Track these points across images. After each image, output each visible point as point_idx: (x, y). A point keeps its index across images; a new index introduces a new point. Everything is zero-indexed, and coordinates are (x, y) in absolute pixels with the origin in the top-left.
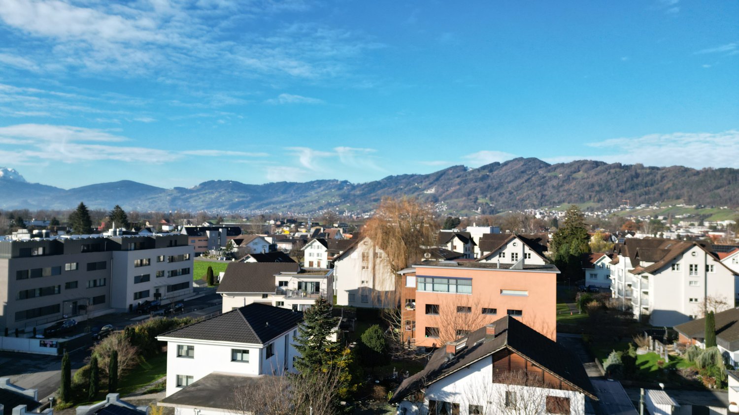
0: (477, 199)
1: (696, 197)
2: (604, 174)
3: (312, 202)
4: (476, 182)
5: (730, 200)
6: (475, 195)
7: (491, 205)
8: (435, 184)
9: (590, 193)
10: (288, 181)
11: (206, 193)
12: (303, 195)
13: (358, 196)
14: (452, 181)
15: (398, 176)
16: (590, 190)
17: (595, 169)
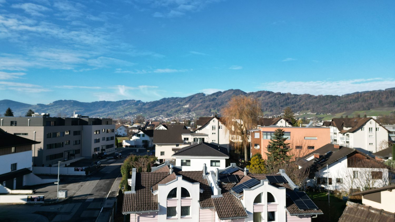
0: (211, 110)
1: (316, 109)
2: (273, 98)
3: (120, 112)
4: (210, 101)
5: (332, 110)
6: (210, 108)
7: (218, 113)
8: (189, 103)
9: (267, 107)
10: (106, 101)
11: (57, 107)
12: (115, 108)
13: (147, 109)
14: (198, 101)
15: (168, 98)
16: (266, 106)
17: (268, 95)
